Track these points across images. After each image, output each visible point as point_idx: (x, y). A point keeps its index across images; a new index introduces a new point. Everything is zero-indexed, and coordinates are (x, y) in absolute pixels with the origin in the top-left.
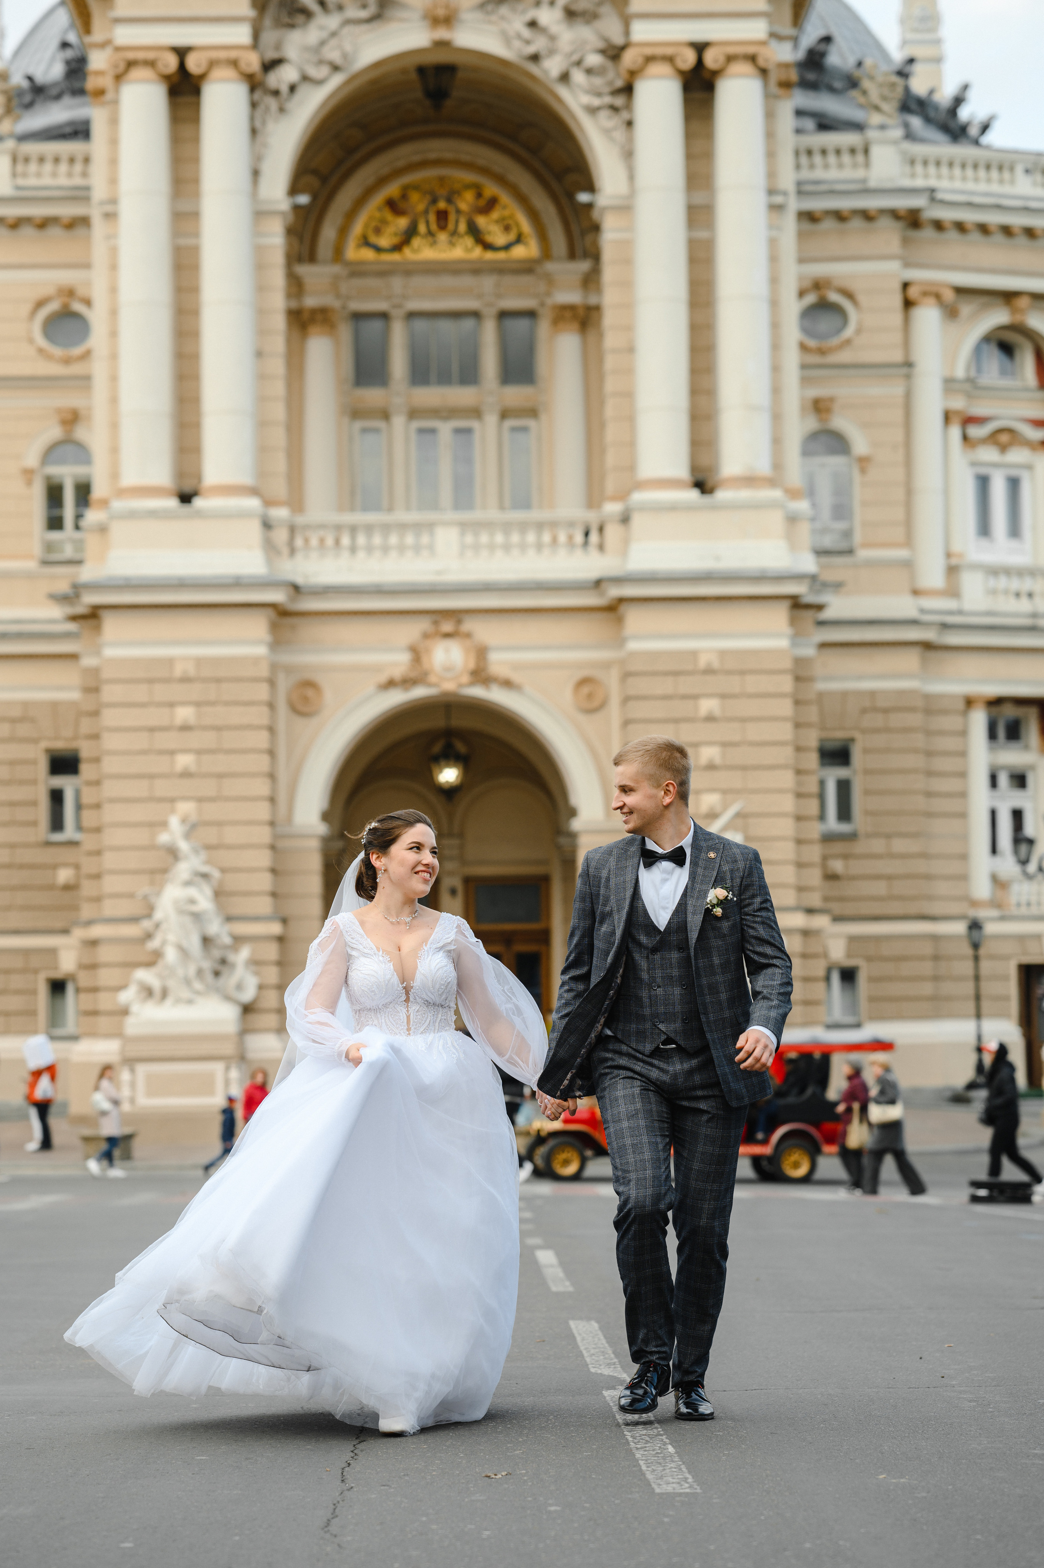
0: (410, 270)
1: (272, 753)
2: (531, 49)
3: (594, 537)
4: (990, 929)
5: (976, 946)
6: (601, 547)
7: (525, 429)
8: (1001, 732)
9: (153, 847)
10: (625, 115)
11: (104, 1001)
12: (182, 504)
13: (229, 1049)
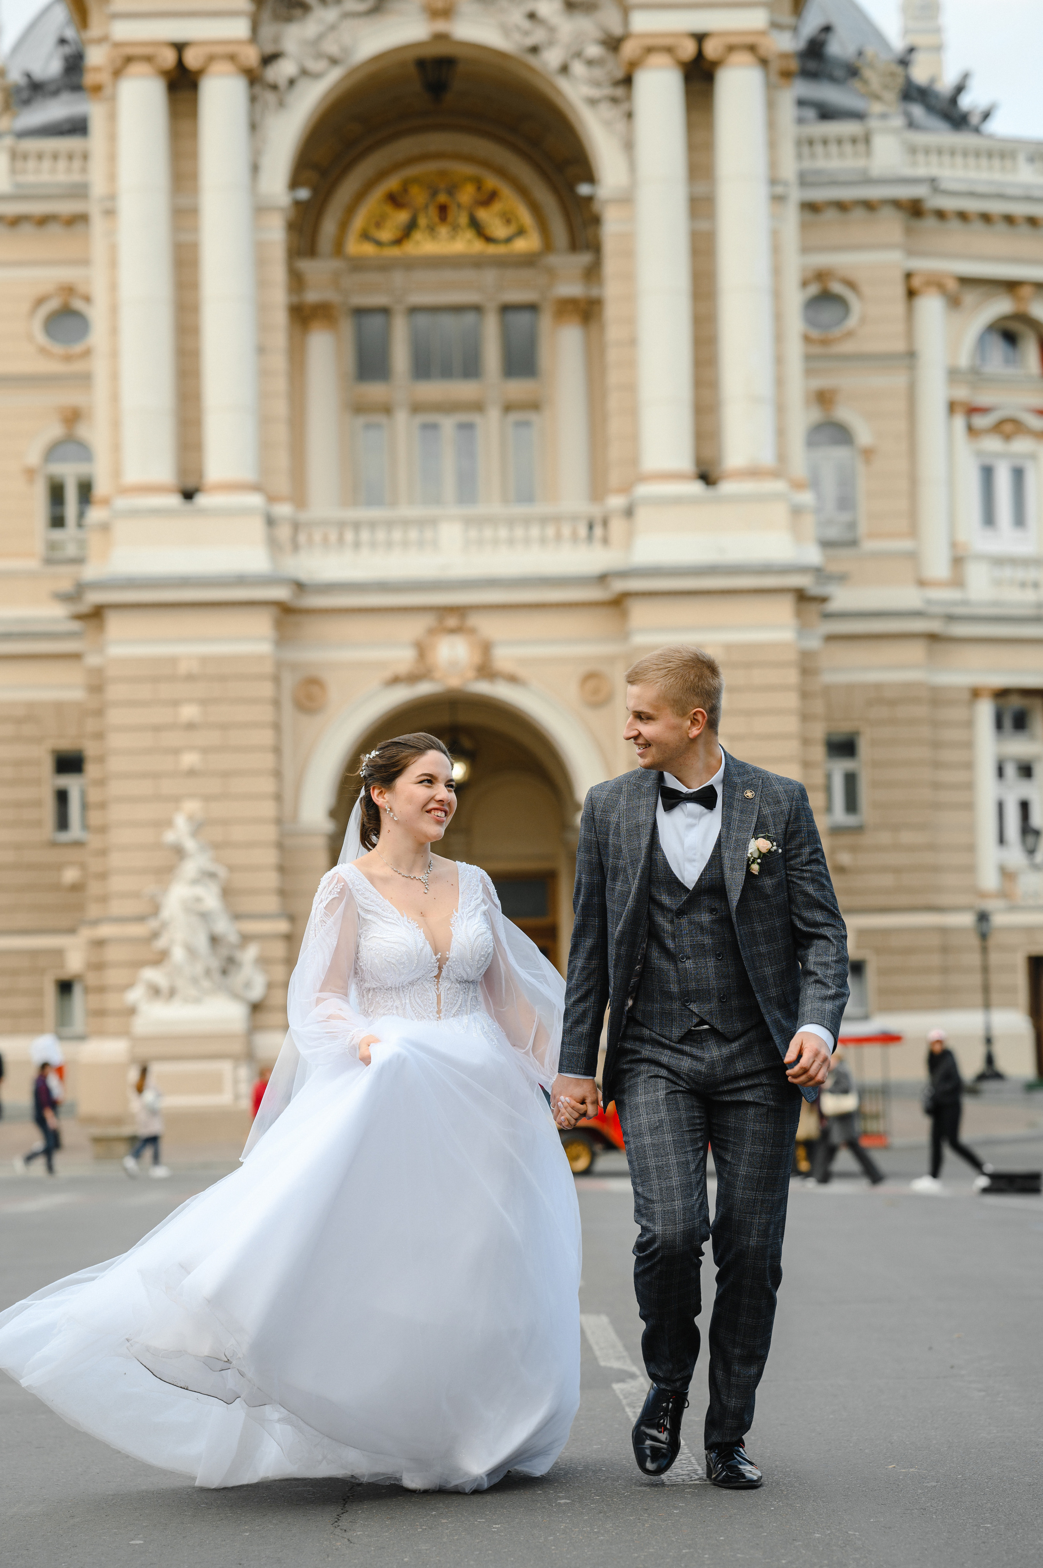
0: (411, 264)
1: (277, 750)
2: (530, 41)
3: (598, 531)
4: (999, 919)
5: (984, 936)
6: (605, 541)
7: (526, 424)
8: (1008, 722)
9: (158, 846)
10: (625, 107)
11: (112, 1001)
12: (185, 500)
13: (237, 1047)
